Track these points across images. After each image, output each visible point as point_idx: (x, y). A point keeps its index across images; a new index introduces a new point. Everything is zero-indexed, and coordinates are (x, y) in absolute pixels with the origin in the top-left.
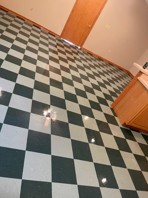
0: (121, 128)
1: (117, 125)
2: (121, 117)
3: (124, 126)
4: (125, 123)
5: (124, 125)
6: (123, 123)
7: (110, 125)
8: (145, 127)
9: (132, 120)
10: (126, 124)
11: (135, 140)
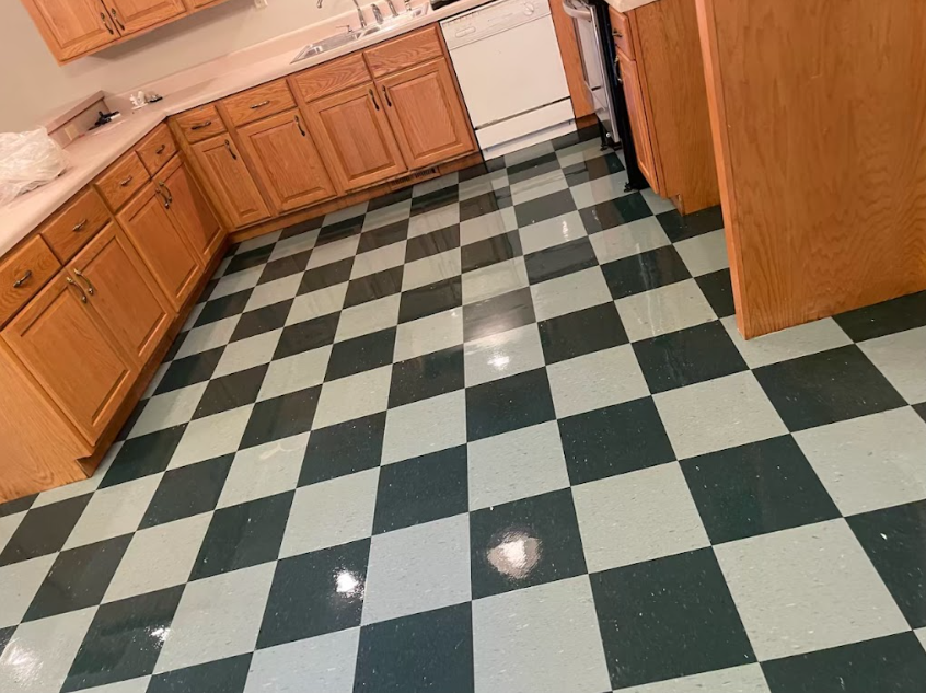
0: (103, 485)
1: (80, 503)
2: (42, 474)
3: (97, 467)
4: (83, 461)
5: (90, 464)
6: (77, 468)
7: (76, 539)
8: (125, 372)
9: (72, 426)
10: (88, 454)
11: (179, 431)
